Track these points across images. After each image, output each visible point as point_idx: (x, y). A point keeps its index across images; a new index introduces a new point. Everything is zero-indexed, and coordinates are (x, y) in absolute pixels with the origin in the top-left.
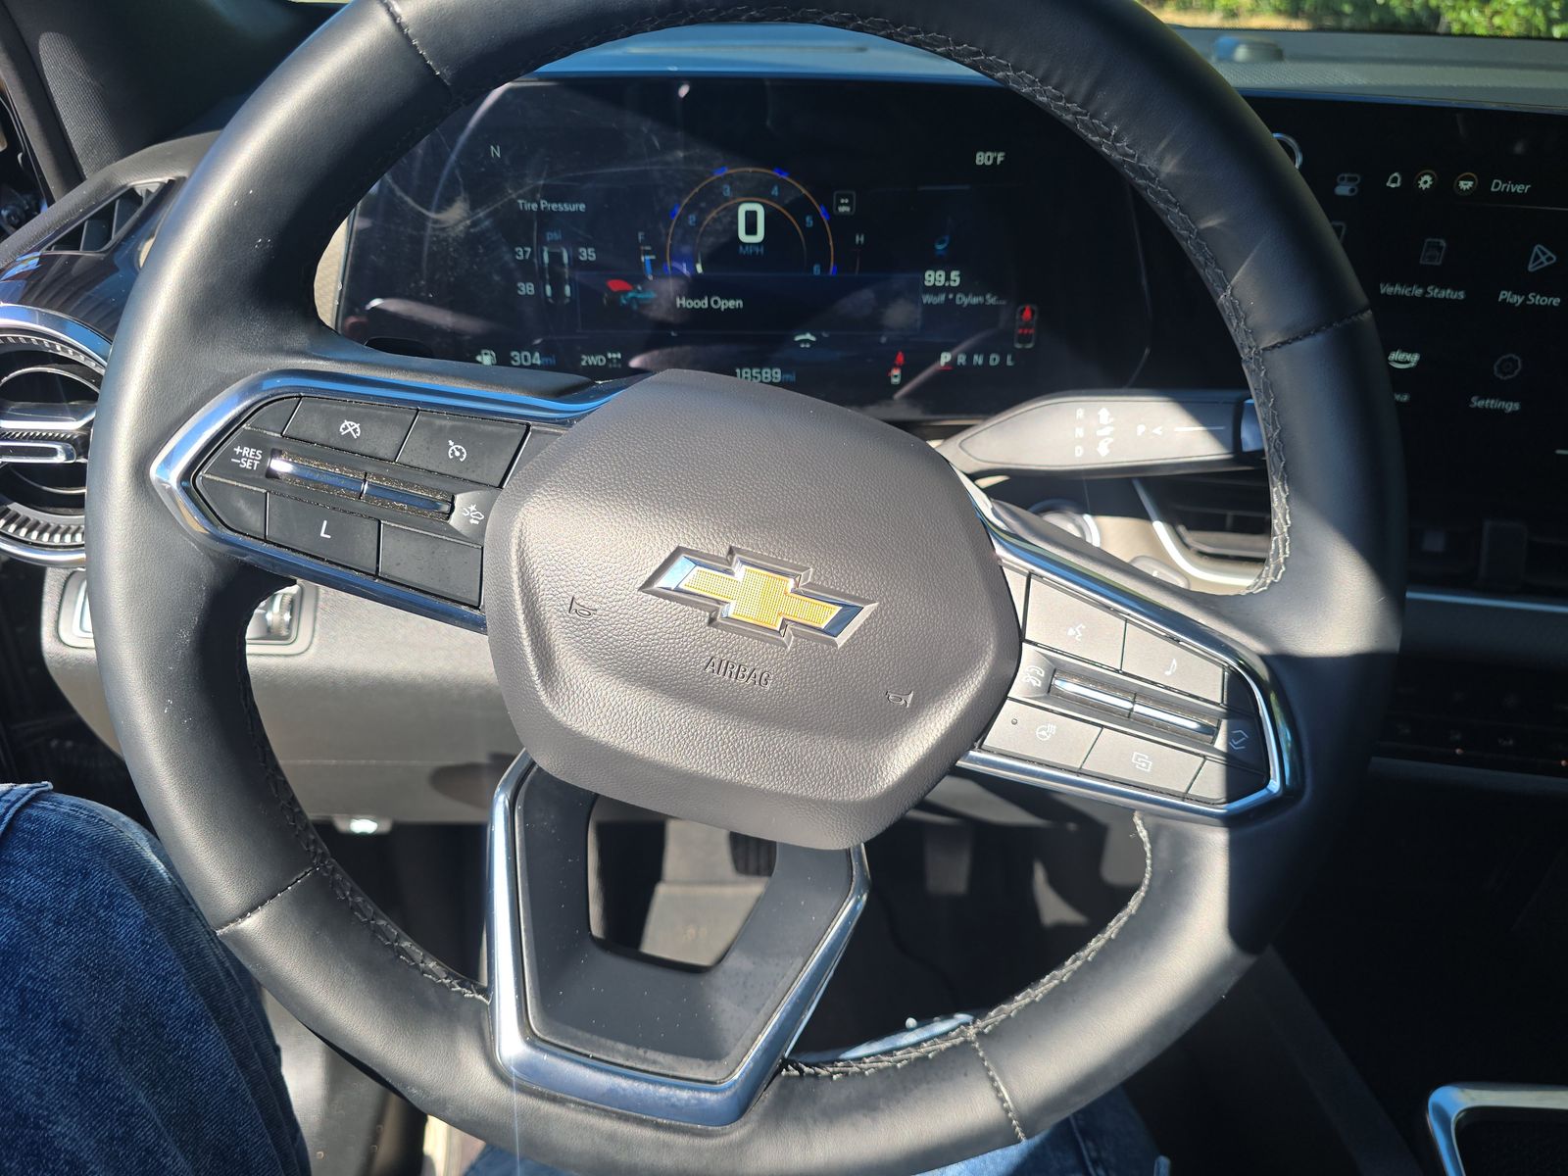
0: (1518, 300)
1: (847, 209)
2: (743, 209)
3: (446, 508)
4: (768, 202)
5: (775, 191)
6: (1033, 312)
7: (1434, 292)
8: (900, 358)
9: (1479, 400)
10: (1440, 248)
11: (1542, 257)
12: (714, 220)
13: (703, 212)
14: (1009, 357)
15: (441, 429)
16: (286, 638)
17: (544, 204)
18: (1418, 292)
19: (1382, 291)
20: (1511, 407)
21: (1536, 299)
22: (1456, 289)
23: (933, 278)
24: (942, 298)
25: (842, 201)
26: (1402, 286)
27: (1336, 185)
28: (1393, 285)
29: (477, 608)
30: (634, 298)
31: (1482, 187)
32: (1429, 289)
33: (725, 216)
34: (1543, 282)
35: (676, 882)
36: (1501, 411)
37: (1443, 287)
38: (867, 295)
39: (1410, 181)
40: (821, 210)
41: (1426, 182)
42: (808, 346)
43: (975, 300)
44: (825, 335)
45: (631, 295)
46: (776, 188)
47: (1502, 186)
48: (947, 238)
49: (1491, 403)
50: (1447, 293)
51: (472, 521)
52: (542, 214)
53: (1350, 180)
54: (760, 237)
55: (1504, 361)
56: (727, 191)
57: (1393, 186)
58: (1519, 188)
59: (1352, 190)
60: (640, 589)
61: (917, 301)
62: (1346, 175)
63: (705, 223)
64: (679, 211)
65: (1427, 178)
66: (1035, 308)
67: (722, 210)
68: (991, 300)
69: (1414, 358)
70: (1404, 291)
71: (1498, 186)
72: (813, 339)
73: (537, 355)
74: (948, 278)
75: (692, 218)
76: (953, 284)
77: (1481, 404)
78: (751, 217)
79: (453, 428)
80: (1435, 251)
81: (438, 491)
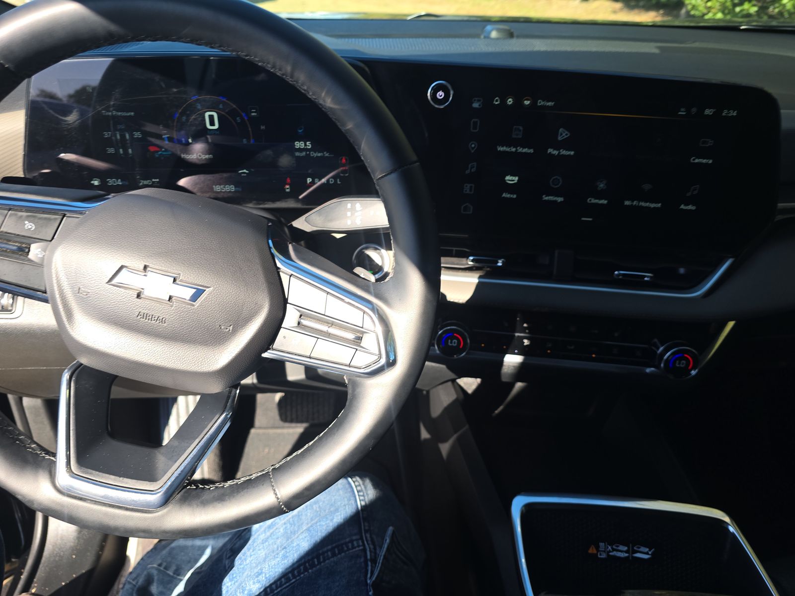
0: (556, 152)
1: (255, 114)
2: (207, 114)
3: (27, 250)
4: (219, 111)
5: (221, 106)
6: (346, 160)
7: (520, 150)
8: (289, 180)
9: (546, 196)
10: (520, 131)
11: (563, 134)
12: (195, 119)
13: (188, 116)
14: (338, 180)
15: (21, 217)
16: (10, 311)
17: (114, 113)
18: (514, 150)
19: (499, 149)
20: (560, 199)
21: (564, 152)
22: (529, 148)
23: (299, 145)
24: (304, 154)
25: (253, 110)
26: (506, 147)
27: (472, 103)
28: (503, 147)
29: (46, 293)
30: (161, 154)
31: (534, 103)
32: (518, 148)
33: (199, 117)
34: (565, 145)
35: (260, 428)
36: (556, 201)
37: (524, 147)
38: (269, 152)
39: (504, 101)
40: (243, 114)
41: (510, 101)
42: (245, 175)
43: (319, 155)
44: (252, 170)
45: (160, 153)
46: (221, 105)
47: (542, 103)
48: (303, 127)
49: (551, 198)
50: (525, 150)
51: (39, 256)
52: (114, 117)
53: (479, 101)
54: (216, 126)
55: (554, 179)
56: (199, 107)
57: (496, 103)
58: (550, 104)
59: (480, 105)
60: (107, 283)
61: (292, 155)
62: (476, 99)
63: (190, 120)
64: (178, 115)
65: (510, 100)
66: (347, 158)
67: (198, 114)
68: (327, 155)
69: (516, 179)
70: (508, 149)
71: (541, 103)
72: (247, 172)
73: (119, 180)
74: (305, 145)
75: (184, 118)
76: (308, 147)
77: (547, 198)
78: (211, 117)
79: (28, 216)
80: (518, 132)
81: (24, 243)
